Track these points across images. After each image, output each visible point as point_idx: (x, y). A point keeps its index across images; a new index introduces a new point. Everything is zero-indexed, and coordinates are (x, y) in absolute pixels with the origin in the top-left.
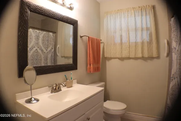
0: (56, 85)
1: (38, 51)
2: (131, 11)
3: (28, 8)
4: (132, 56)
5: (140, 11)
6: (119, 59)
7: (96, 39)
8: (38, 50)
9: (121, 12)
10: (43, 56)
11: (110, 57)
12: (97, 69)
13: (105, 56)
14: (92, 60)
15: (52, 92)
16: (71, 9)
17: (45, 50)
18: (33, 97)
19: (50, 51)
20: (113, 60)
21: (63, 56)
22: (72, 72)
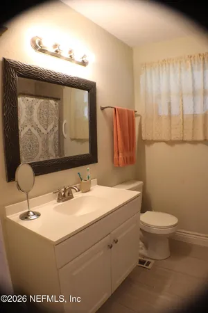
0: (65, 189)
1: (31, 132)
2: (186, 61)
3: (16, 72)
4: (188, 137)
5: (202, 62)
6: (166, 142)
7: (128, 110)
8: (33, 130)
9: (169, 64)
10: (40, 140)
11: (150, 139)
12: (130, 160)
13: (144, 138)
14: (120, 146)
15: (59, 201)
16: (84, 63)
17: (43, 130)
18: (31, 210)
19: (53, 130)
20: (155, 145)
21: (73, 138)
22: (88, 167)
